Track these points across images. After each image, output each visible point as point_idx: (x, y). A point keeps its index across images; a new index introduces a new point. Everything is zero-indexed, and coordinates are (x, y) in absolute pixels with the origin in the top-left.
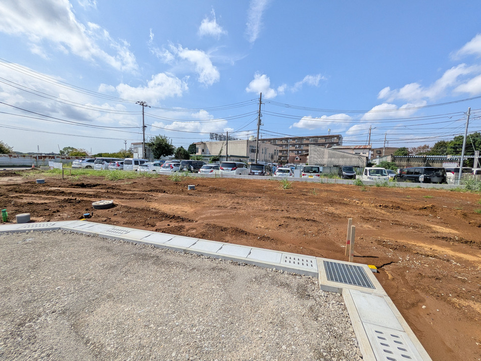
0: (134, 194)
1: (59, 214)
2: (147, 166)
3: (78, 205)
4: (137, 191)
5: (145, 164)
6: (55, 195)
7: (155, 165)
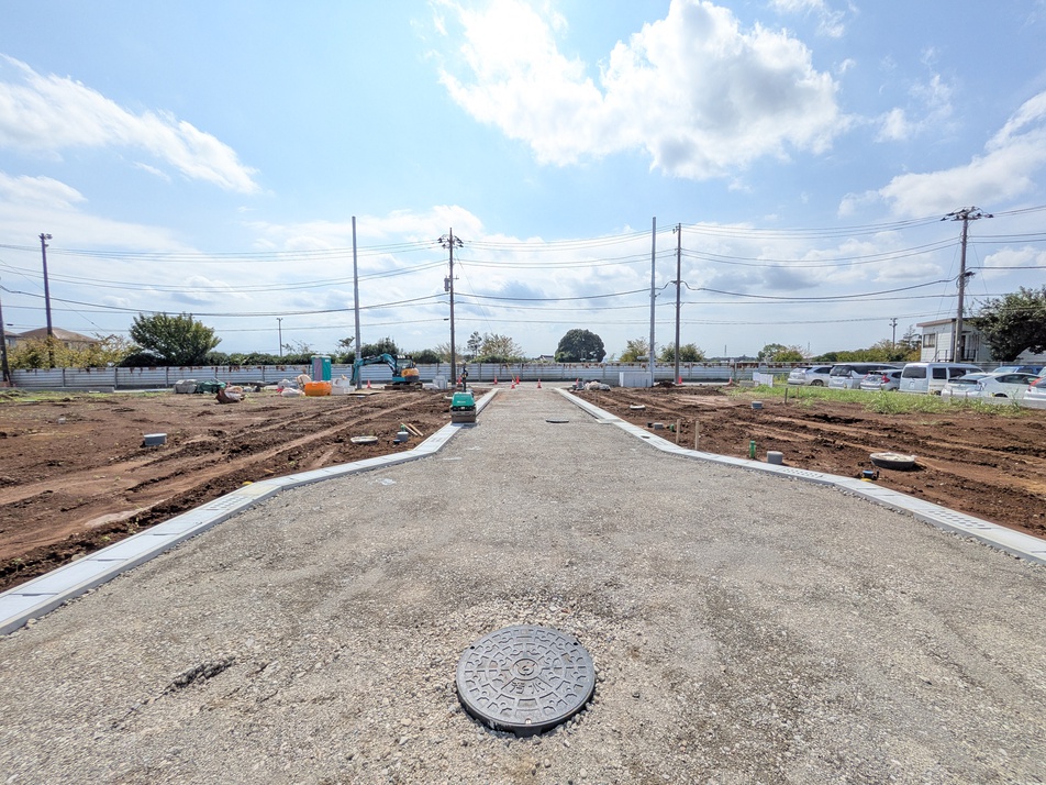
0: (962, 451)
1: (816, 462)
2: (975, 382)
3: (840, 453)
4: (965, 444)
5: (969, 376)
6: (793, 430)
7: (1002, 379)
